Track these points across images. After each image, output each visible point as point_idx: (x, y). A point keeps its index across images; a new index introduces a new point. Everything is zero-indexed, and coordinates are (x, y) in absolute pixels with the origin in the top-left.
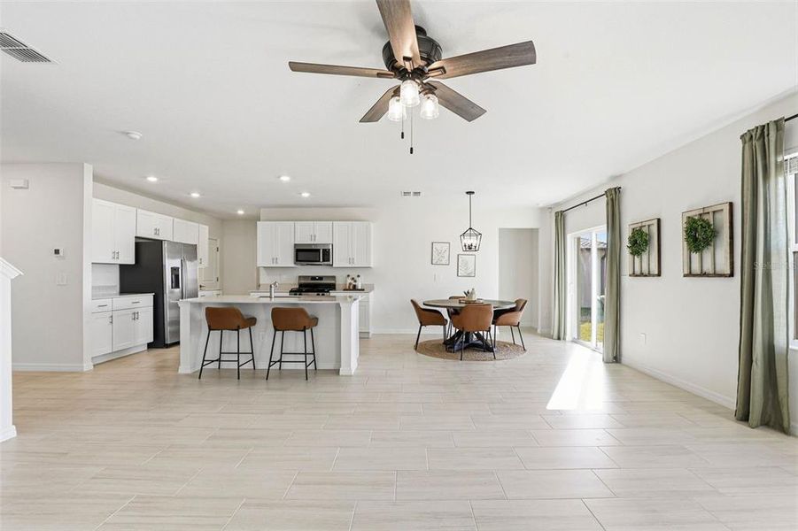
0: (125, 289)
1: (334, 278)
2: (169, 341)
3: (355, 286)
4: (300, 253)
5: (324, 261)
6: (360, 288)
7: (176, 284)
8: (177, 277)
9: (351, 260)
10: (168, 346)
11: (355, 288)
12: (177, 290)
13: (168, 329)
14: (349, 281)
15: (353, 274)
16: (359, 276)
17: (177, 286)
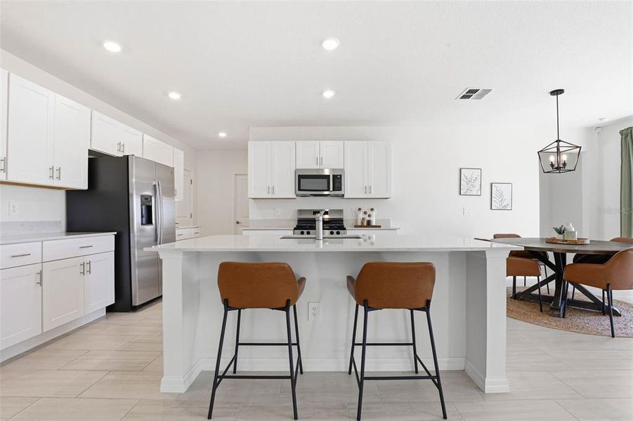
0: (74, 227)
1: (341, 211)
2: (136, 302)
3: (369, 222)
4: (303, 181)
5: (333, 190)
6: (374, 224)
7: (148, 218)
8: (149, 209)
9: (367, 189)
10: (135, 309)
11: (369, 224)
12: (149, 228)
13: (136, 273)
14: (361, 215)
15: (366, 207)
16: (372, 209)
17: (149, 222)
